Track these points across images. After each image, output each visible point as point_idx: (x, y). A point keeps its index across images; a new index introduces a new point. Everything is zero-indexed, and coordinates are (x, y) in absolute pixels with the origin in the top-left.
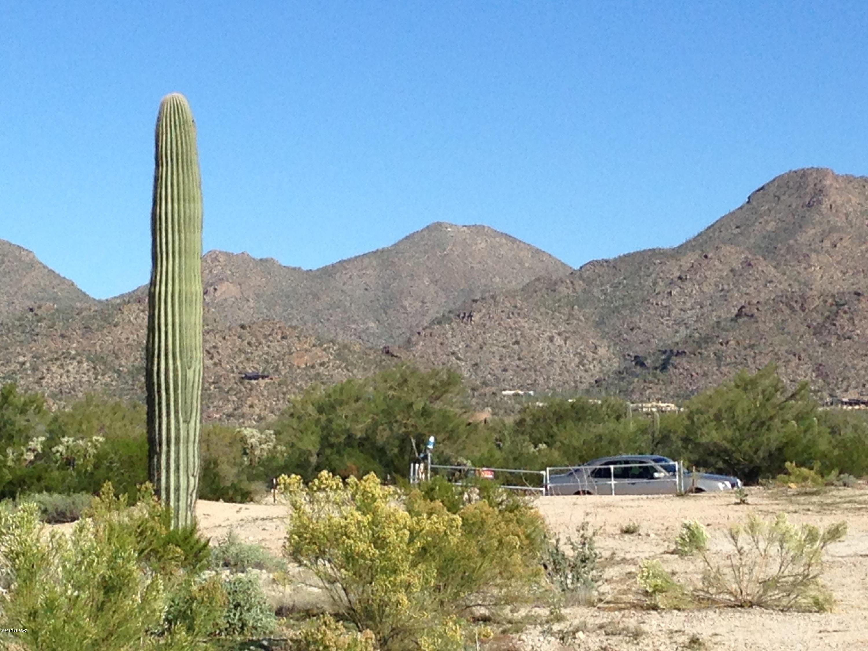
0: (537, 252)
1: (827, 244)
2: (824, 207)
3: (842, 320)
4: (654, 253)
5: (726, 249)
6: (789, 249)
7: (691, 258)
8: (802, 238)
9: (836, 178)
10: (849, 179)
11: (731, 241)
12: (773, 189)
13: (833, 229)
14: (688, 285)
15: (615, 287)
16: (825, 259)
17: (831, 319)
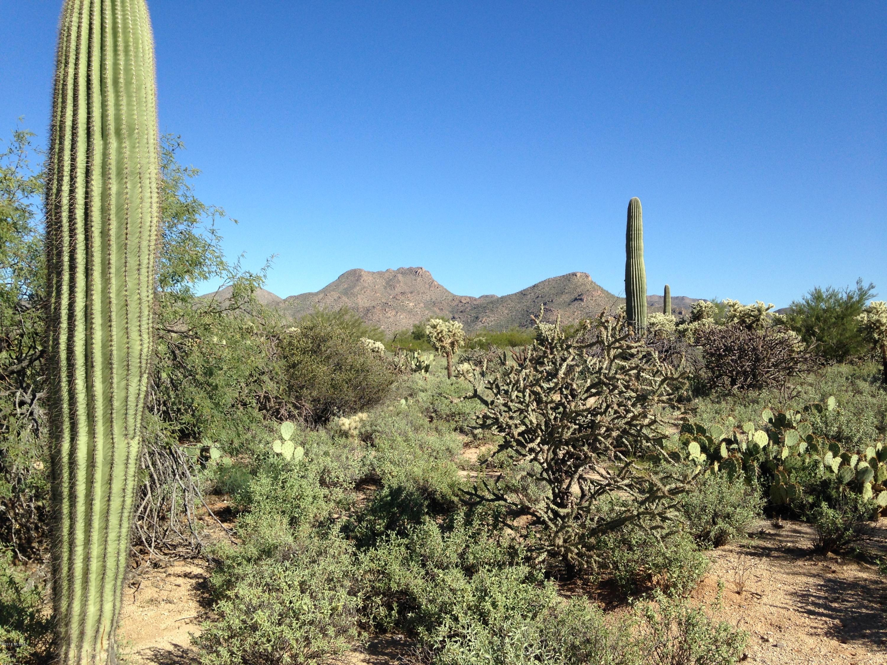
0: (269, 293)
1: (363, 292)
2: (361, 281)
3: (369, 315)
4: (310, 294)
5: (332, 293)
6: (351, 293)
7: (321, 296)
8: (355, 290)
9: (365, 272)
10: (369, 272)
11: (333, 290)
12: (346, 275)
13: (364, 287)
14: (321, 304)
15: (298, 304)
16: (362, 296)
17: (366, 315)
